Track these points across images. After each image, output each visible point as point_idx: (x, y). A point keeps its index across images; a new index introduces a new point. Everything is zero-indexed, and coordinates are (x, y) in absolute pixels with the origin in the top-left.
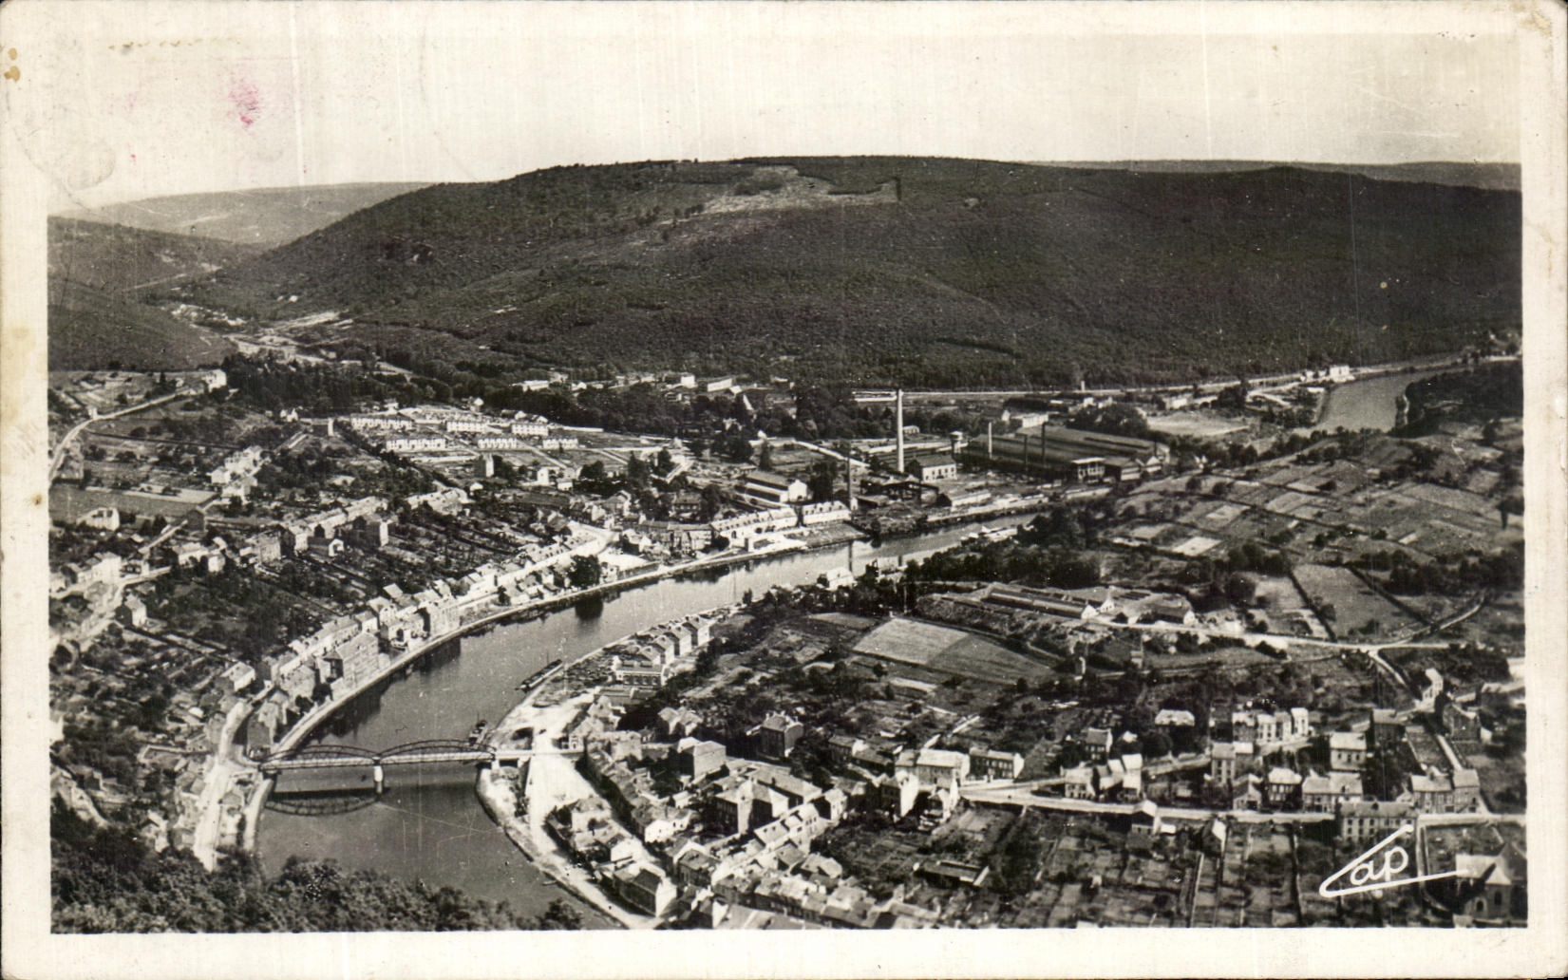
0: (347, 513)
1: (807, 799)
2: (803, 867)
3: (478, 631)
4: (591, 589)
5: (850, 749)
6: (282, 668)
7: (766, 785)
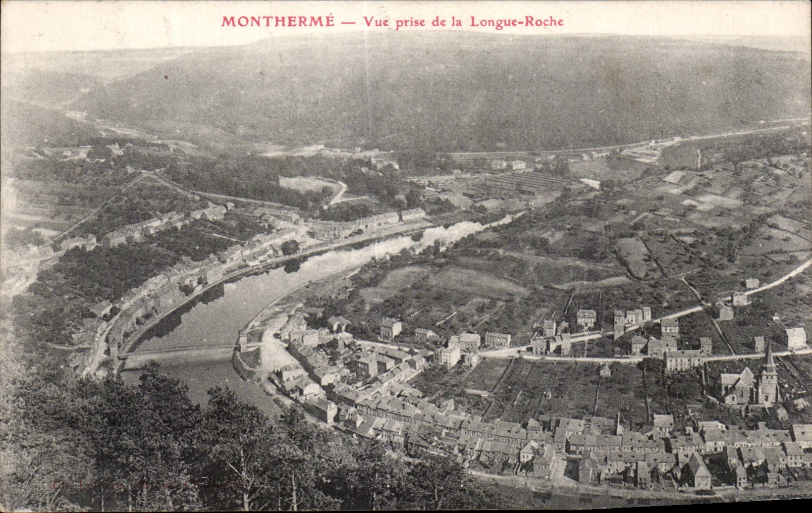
0: (161, 220)
1: (404, 360)
2: (402, 394)
3: (232, 280)
4: (292, 256)
5: (426, 335)
6: (126, 304)
7: (383, 355)
